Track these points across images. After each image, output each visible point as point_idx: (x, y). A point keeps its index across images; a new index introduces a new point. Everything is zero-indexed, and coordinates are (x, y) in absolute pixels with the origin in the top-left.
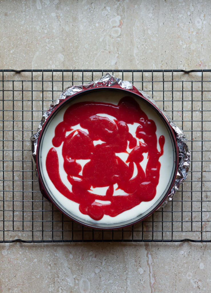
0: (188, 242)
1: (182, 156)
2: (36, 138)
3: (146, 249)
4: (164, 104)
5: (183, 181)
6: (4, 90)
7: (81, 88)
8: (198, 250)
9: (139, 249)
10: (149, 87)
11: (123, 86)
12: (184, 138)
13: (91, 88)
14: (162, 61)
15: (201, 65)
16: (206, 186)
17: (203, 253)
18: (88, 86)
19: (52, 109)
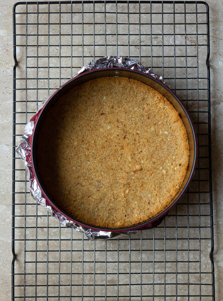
0: (209, 61)
1: (111, 65)
2: (92, 234)
3: (219, 103)
4: (52, 89)
5: (140, 64)
6: (35, 273)
7: (32, 181)
8: (217, 46)
9: (219, 111)
10: (33, 107)
11: (31, 133)
12: (90, 64)
13: (33, 169)
14: (3, 93)
15: (7, 49)
16: (143, 39)
17: (220, 40)
18: (30, 172)
19: (57, 215)
